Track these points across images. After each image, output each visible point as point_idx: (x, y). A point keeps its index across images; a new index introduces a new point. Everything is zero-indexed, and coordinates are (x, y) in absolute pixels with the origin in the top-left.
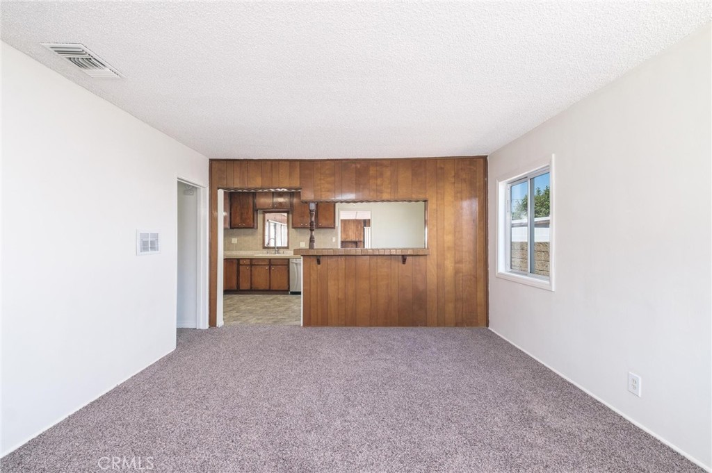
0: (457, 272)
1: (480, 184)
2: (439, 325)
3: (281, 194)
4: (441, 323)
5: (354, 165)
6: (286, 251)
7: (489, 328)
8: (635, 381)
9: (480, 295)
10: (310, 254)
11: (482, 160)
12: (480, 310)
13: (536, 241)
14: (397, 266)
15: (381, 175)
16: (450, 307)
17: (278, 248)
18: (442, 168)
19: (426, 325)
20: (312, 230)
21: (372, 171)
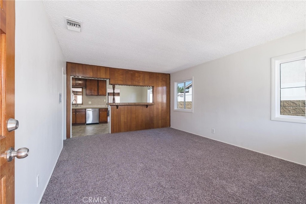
0: (162, 110)
1: (168, 82)
2: (157, 128)
3: (80, 79)
4: (158, 127)
5: (130, 72)
6: (82, 106)
7: (171, 127)
8: (213, 130)
9: (168, 117)
10: (114, 105)
11: (169, 75)
12: (168, 122)
13: (186, 101)
14: (145, 108)
15: (140, 76)
16: (160, 122)
17: (77, 104)
18: (158, 76)
19: (153, 128)
20: (114, 96)
21: (137, 75)
